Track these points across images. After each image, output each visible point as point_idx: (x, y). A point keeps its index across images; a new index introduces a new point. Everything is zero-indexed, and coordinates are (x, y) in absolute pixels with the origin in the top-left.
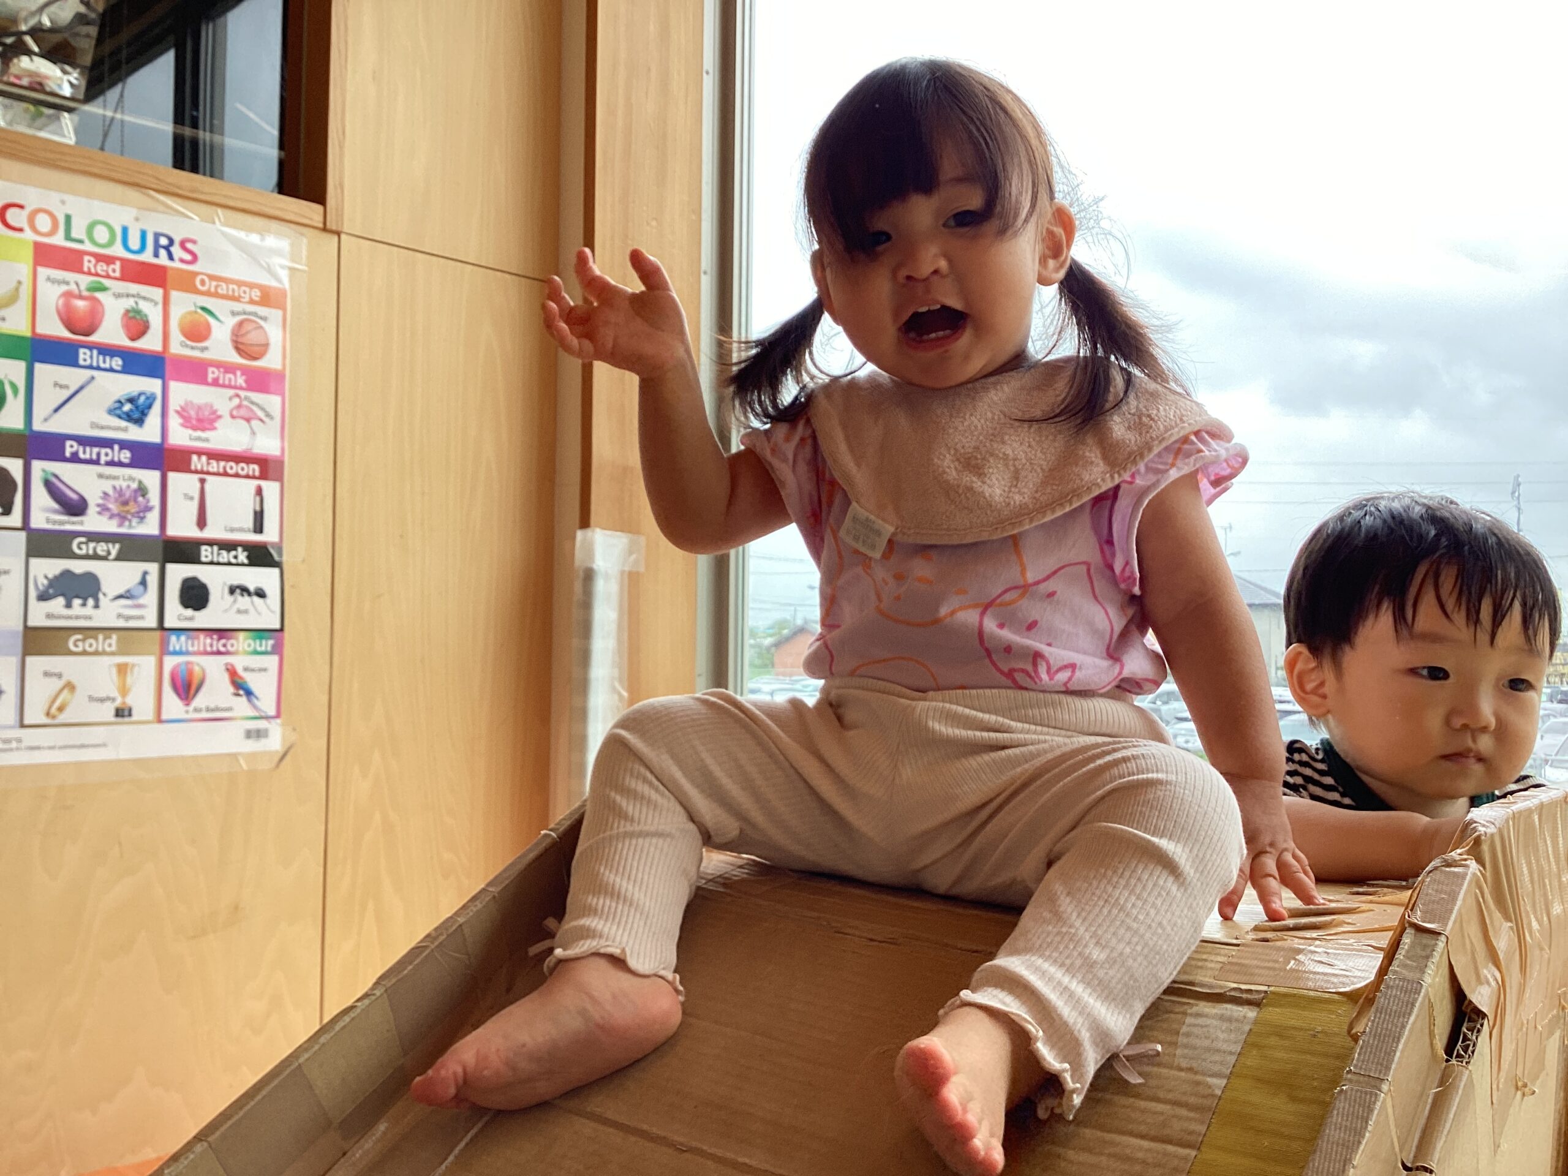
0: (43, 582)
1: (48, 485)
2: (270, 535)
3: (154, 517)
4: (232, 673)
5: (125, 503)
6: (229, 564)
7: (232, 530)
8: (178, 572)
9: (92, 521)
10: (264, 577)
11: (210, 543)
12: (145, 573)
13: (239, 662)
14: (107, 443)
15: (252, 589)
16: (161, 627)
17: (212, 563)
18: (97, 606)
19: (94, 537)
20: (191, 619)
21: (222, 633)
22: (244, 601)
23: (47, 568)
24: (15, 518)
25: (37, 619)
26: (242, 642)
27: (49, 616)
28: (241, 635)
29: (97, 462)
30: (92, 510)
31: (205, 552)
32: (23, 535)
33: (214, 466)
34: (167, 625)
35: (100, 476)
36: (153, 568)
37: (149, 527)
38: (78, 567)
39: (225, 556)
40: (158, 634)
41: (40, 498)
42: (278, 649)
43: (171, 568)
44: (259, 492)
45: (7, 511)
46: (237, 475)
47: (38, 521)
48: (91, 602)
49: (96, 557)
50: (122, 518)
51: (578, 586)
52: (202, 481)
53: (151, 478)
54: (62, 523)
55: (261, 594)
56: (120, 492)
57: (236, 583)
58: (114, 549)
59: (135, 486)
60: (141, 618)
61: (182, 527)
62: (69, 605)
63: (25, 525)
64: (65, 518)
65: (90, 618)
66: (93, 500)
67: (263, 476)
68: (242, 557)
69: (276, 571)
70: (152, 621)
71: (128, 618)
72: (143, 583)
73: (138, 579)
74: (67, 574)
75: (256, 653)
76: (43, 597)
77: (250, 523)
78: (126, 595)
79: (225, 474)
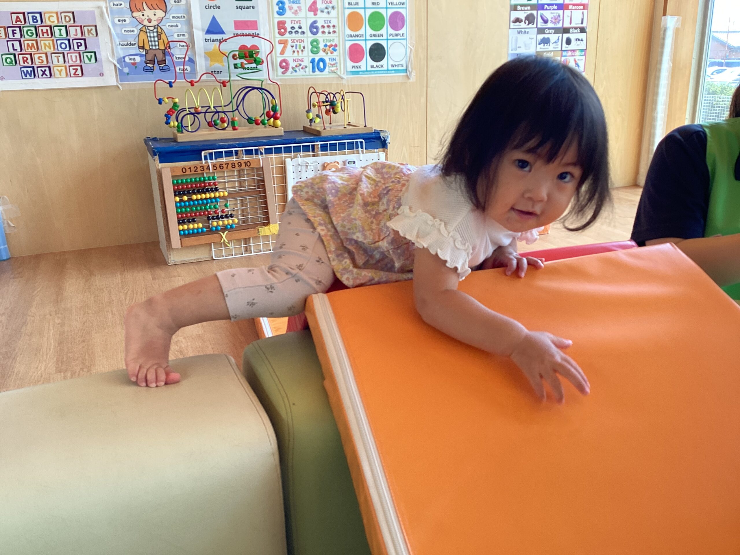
0: (540, 40)
1: (541, 17)
2: (584, 25)
3: (561, 22)
4: (575, 61)
5: (556, 19)
6: (576, 33)
7: (577, 24)
8: (566, 36)
9: (550, 25)
10: (583, 36)
11: (572, 28)
12: (559, 37)
13: (577, 58)
14: (552, 5)
15: (580, 39)
16: (562, 50)
17: (572, 33)
18: (549, 45)
19: (550, 29)
20: (567, 47)
21: (574, 51)
22: (579, 42)
23: (541, 37)
24: (535, 26)
25: (538, 50)
26: (578, 53)
27: (541, 48)
28: (578, 51)
29: (550, 10)
30: (549, 22)
31: (571, 31)
32: (536, 29)
33: (574, 8)
34: (563, 49)
35: (551, 13)
36: (560, 35)
37: (560, 25)
38: (546, 36)
39: (575, 31)
40: (560, 52)
41: (540, 20)
42: (585, 55)
43: (564, 35)
44: (583, 13)
45: (533, 24)
46: (578, 9)
47: (539, 26)
48: (548, 44)
49: (549, 33)
50: (555, 23)
51: (662, 32)
52: (571, 12)
53: (561, 12)
54: (543, 25)
55: (582, 40)
56: (554, 16)
57: (577, 37)
58: (553, 31)
59: (558, 15)
60: (558, 48)
61: (567, 25)
62: (544, 46)
63: (537, 27)
64: (544, 24)
65: (548, 48)
66: (549, 19)
67: (584, 9)
68: (579, 30)
69: (586, 34)
70: (560, 49)
71: (555, 48)
72: (558, 39)
73: (557, 38)
74: (544, 38)
75: (581, 55)
76: (540, 44)
77: (581, 22)
78: (555, 42)
79: (576, 9)
